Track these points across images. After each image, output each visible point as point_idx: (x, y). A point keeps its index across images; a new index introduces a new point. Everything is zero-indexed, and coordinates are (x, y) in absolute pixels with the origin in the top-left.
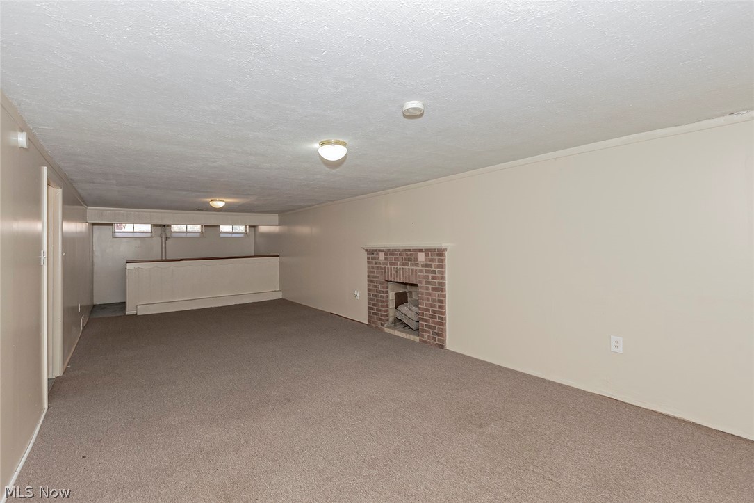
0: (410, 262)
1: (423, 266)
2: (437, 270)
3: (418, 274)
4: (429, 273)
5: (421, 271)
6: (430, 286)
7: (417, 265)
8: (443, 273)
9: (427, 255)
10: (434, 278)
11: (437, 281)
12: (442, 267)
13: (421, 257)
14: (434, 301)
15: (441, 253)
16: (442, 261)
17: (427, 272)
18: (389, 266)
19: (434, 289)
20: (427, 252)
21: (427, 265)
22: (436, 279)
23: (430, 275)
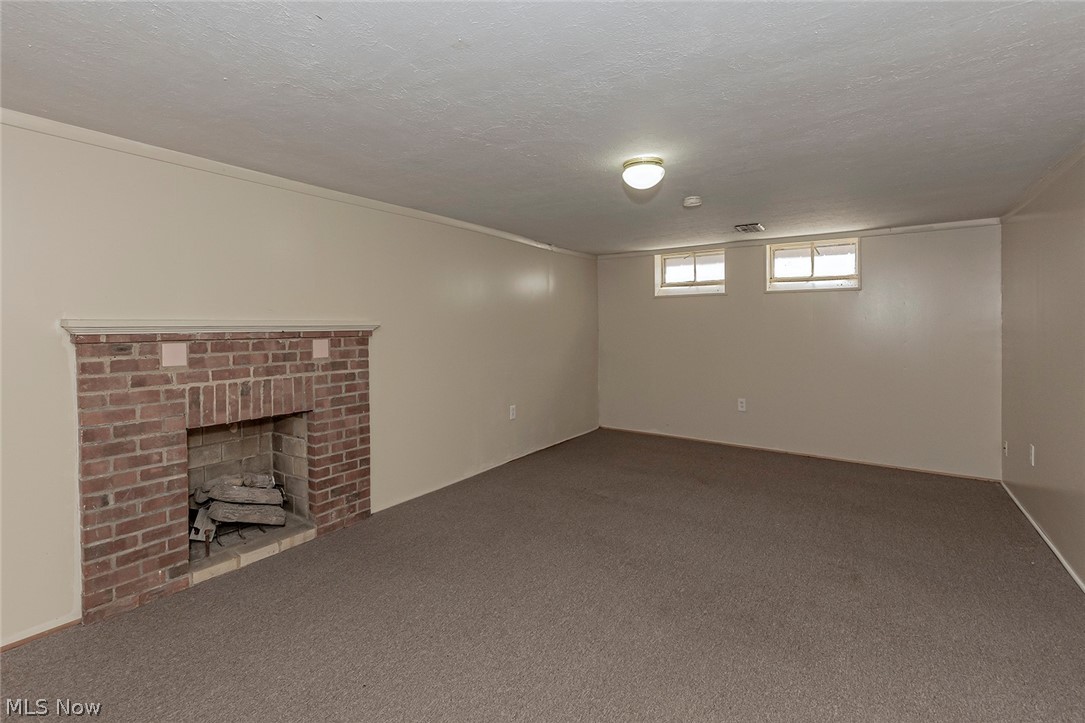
0: (288, 364)
1: (325, 368)
2: (357, 371)
3: (315, 387)
4: (341, 380)
5: (320, 380)
6: (343, 407)
7: (310, 367)
8: (366, 375)
9: (334, 344)
10: (349, 389)
11: (357, 393)
12: (365, 364)
13: (321, 350)
14: (351, 433)
15: (363, 338)
16: (365, 353)
17: (335, 378)
18: (214, 384)
19: (350, 411)
20: (336, 338)
21: (334, 366)
22: (355, 390)
23: (344, 384)
